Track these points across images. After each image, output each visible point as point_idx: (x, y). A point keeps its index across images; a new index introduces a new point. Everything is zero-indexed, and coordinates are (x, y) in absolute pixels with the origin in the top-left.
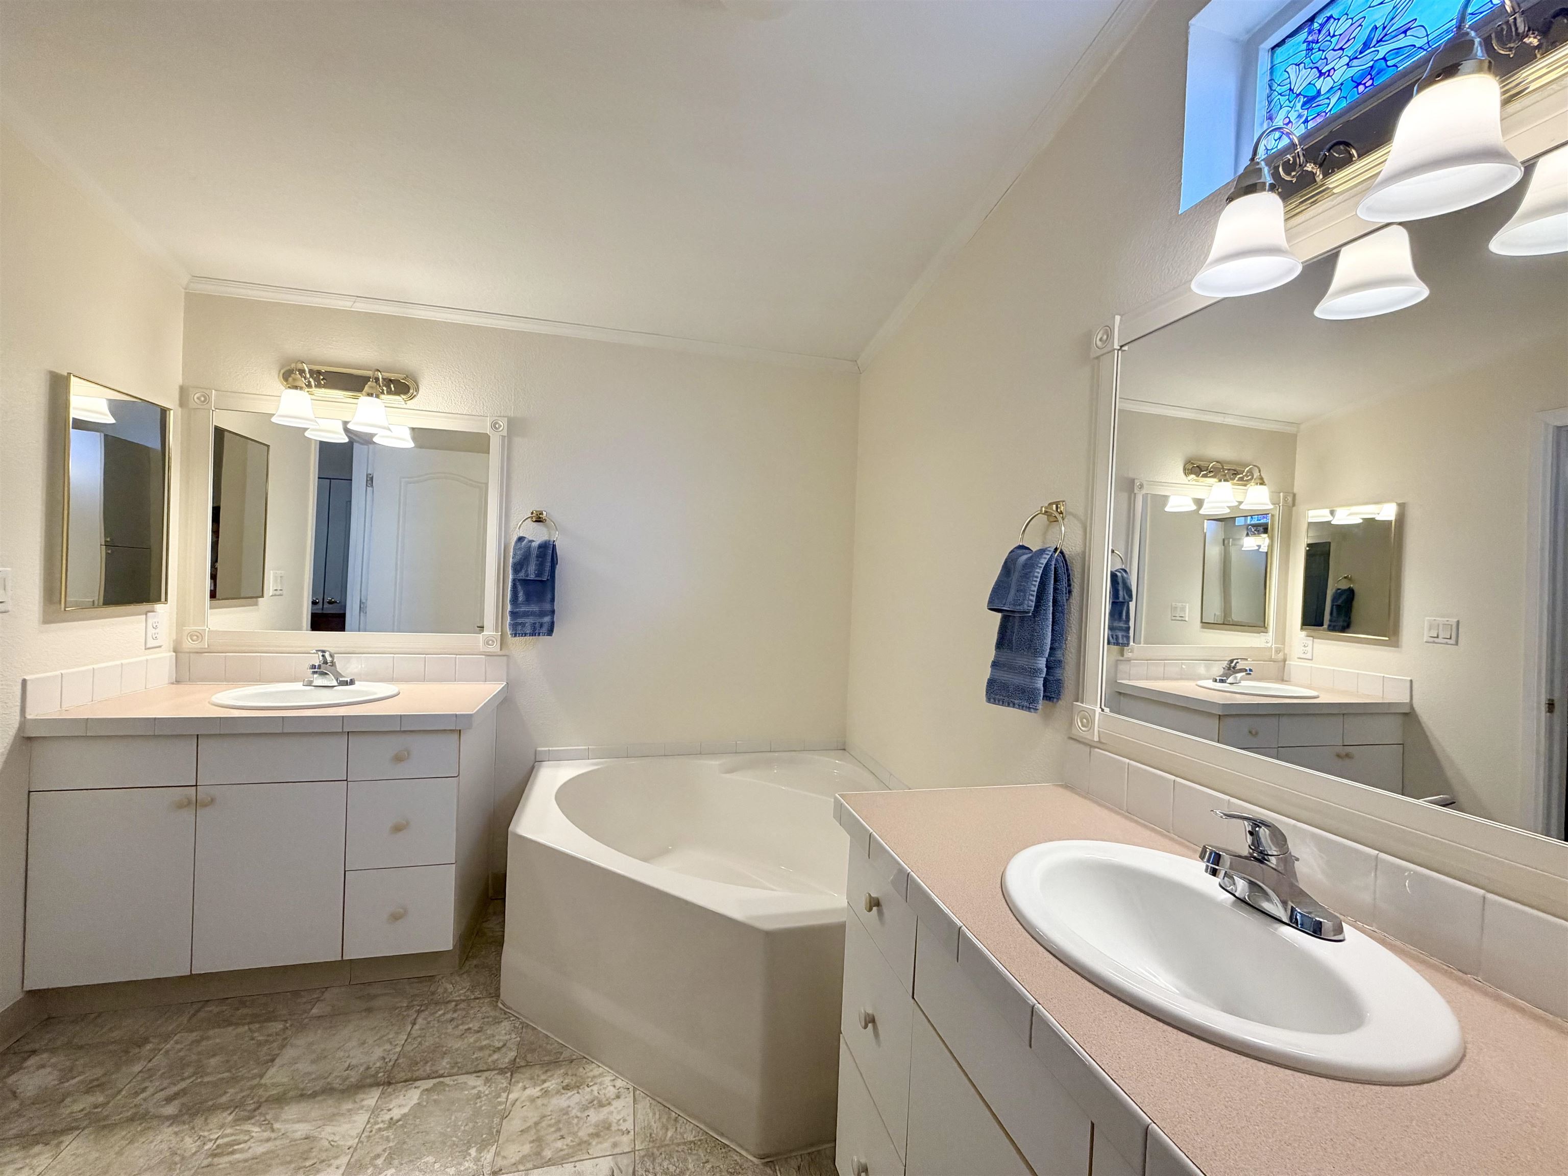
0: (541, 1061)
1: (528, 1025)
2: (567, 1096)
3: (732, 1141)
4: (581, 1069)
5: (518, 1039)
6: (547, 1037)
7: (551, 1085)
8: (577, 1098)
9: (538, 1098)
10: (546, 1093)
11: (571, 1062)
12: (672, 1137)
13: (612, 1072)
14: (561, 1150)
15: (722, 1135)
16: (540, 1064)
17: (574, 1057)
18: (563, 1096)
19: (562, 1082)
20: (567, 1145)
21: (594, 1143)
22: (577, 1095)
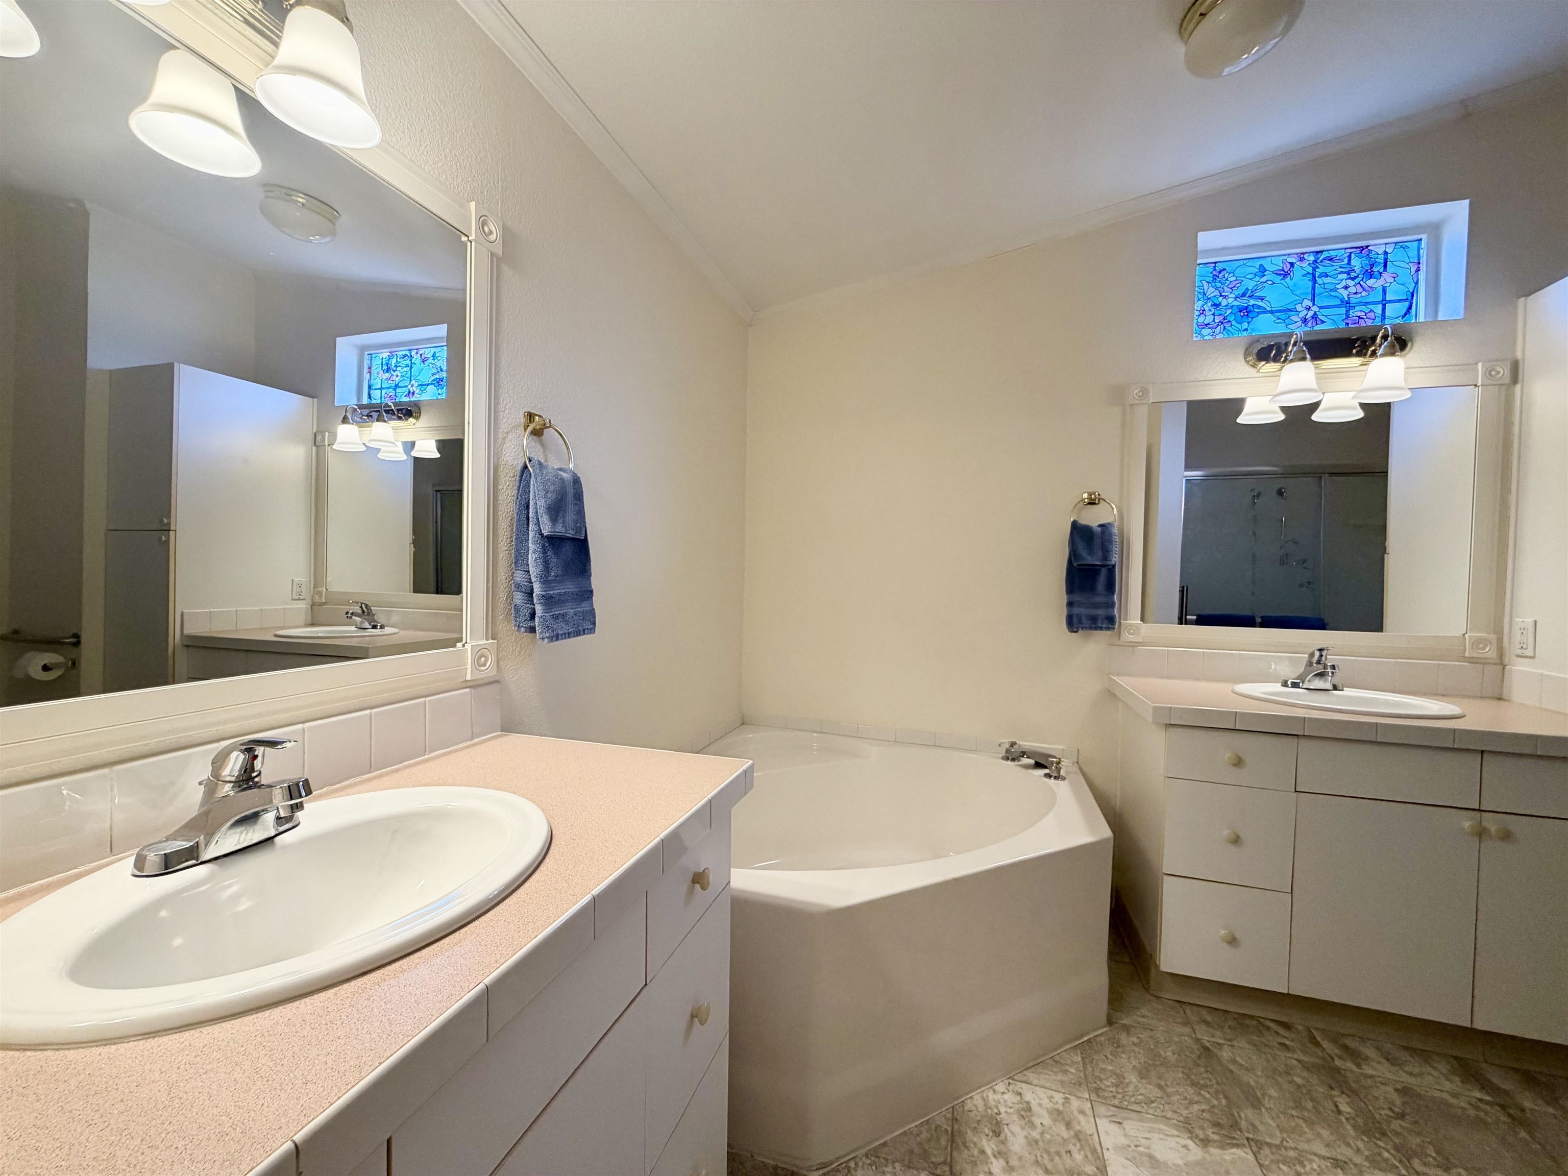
0: (946, 1148)
1: (875, 1150)
2: (1009, 1134)
3: (1087, 1033)
4: (972, 1115)
5: (897, 1165)
6: (905, 1133)
7: (989, 1147)
8: (1015, 1128)
9: (1007, 1162)
10: (999, 1154)
11: (956, 1120)
12: (1075, 1070)
13: (984, 1088)
14: (1086, 1157)
15: (1082, 1036)
16: (952, 1150)
17: (949, 1116)
18: (1008, 1138)
19: (987, 1135)
20: (1079, 1150)
21: (1078, 1128)
22: (1009, 1126)
